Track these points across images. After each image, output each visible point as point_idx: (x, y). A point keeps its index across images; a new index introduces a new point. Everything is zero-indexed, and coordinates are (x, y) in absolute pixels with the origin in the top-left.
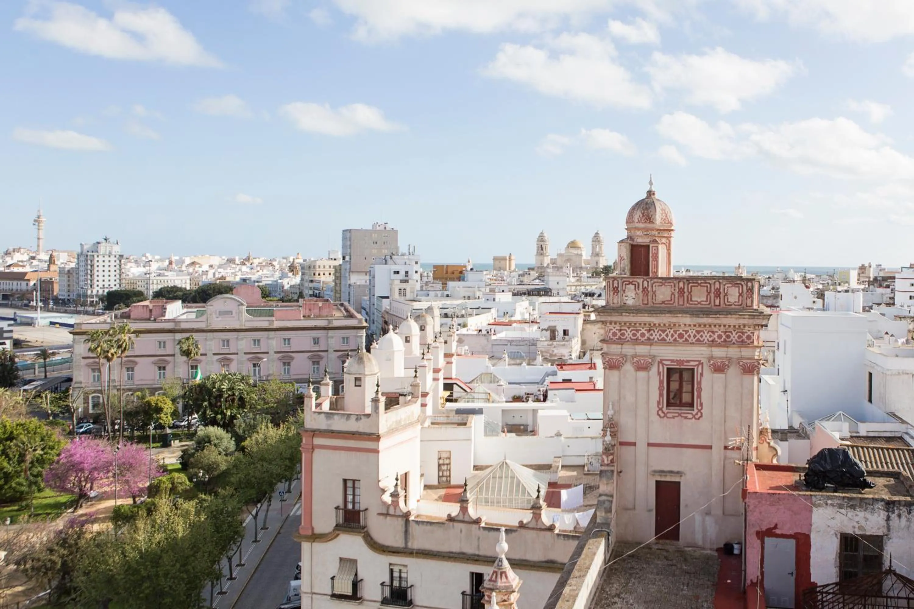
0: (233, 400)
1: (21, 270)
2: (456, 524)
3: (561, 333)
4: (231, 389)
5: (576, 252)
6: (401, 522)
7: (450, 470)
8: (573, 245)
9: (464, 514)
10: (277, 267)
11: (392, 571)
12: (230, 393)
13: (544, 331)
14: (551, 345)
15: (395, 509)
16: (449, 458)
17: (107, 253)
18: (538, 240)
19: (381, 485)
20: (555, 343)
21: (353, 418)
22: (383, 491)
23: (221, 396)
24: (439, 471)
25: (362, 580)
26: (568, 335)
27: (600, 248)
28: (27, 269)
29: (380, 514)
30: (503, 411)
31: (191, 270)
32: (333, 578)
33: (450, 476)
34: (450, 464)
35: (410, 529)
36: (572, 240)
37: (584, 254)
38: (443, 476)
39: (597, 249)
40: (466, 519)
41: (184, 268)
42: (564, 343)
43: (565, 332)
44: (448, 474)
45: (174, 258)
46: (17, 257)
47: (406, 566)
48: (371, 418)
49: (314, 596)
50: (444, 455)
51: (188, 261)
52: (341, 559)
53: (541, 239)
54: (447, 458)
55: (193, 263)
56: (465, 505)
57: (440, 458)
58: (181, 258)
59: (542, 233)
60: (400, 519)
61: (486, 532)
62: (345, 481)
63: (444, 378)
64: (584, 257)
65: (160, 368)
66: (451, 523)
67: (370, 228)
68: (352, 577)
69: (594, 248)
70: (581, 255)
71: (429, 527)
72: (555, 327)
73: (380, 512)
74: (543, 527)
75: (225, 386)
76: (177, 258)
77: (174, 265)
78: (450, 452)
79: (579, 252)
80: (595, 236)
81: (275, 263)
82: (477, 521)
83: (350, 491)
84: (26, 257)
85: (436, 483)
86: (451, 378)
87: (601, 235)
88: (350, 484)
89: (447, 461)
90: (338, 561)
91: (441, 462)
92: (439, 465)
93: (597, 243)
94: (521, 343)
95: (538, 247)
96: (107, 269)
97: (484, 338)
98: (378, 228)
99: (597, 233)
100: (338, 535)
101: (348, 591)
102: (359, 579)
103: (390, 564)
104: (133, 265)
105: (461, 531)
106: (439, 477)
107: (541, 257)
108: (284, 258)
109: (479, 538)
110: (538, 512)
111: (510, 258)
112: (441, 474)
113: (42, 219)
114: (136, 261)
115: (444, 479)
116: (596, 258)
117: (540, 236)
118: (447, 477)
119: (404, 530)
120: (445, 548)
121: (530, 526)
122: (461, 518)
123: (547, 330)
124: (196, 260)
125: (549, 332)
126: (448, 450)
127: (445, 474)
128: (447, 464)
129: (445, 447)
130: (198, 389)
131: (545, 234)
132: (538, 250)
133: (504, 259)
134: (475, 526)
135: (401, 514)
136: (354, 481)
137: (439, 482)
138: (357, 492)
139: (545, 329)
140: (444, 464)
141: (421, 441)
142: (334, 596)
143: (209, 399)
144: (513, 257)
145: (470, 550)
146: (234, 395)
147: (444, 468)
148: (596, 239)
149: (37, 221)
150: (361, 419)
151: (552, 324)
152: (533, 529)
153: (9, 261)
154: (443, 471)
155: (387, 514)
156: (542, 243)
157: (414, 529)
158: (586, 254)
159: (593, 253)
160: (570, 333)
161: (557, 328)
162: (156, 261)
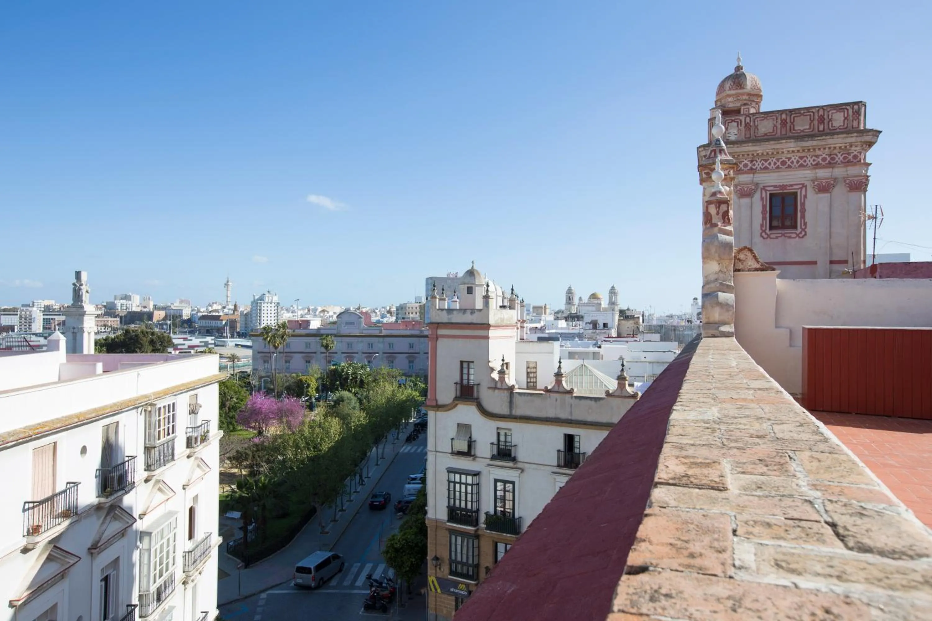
0: (356, 382)
1: (217, 314)
2: (552, 394)
3: (601, 326)
4: (354, 373)
5: (596, 302)
6: (506, 394)
7: (536, 377)
8: (594, 296)
9: (559, 386)
10: (378, 313)
11: (499, 434)
12: (354, 376)
14: (594, 333)
15: (502, 383)
16: (536, 368)
17: (270, 301)
18: (567, 293)
19: (491, 365)
20: (598, 331)
21: (468, 312)
22: (492, 370)
23: (348, 378)
24: (527, 377)
25: (475, 441)
26: (607, 327)
27: (616, 298)
28: (221, 314)
29: (489, 388)
30: (569, 353)
31: (322, 315)
32: (452, 439)
33: (536, 382)
34: (536, 372)
35: (514, 400)
36: (593, 292)
37: (602, 303)
38: (530, 382)
39: (613, 300)
40: (561, 390)
41: (317, 313)
42: (605, 331)
43: (605, 325)
44: (535, 380)
45: (311, 308)
46: (215, 307)
47: (510, 430)
48: (482, 312)
49: (438, 454)
50: (531, 365)
51: (320, 309)
52: (458, 424)
53: (570, 292)
54: (534, 368)
55: (323, 311)
56: (559, 379)
57: (528, 368)
58: (315, 307)
59: (570, 287)
60: (506, 391)
61: (578, 401)
62: (462, 362)
64: (603, 306)
65: (307, 362)
66: (548, 394)
67: (446, 276)
68: (467, 439)
69: (610, 298)
70: (600, 304)
71: (529, 398)
72: (597, 320)
73: (490, 386)
74: (627, 395)
75: (350, 372)
76: (313, 307)
77: (311, 312)
78: (536, 362)
79: (599, 302)
80: (611, 289)
81: (377, 311)
82: (571, 392)
83: (465, 371)
84: (220, 307)
85: (525, 386)
87: (616, 288)
88: (465, 365)
89: (534, 370)
90: (456, 426)
91: (529, 370)
92: (528, 373)
93: (613, 295)
94: (570, 336)
95: (567, 298)
96: (269, 312)
98: (451, 276)
99: (613, 287)
100: (456, 405)
101: (465, 449)
102: (473, 439)
103: (498, 428)
104: (286, 312)
105: (556, 400)
106: (527, 382)
107: (569, 306)
108: (383, 308)
109: (571, 405)
110: (623, 382)
111: (545, 307)
112: (529, 380)
113: (230, 283)
114: (287, 310)
115: (532, 384)
116: (612, 306)
117: (568, 290)
118: (533, 382)
119: (509, 400)
120: (543, 414)
121: (616, 394)
122: (556, 389)
123: (590, 323)
124: (325, 309)
126: (534, 361)
127: (532, 380)
128: (534, 373)
129: (532, 358)
130: (333, 373)
131: (573, 288)
132: (567, 300)
133: (541, 308)
134: (568, 396)
135: (507, 387)
136: (469, 362)
137: (528, 386)
138: (471, 371)
139: (588, 323)
140: (531, 373)
141: (516, 352)
142: (453, 453)
143: (340, 380)
144: (547, 307)
145: (564, 415)
146: (356, 378)
147: (532, 375)
148: (613, 291)
149: (227, 285)
150: (474, 312)
151: (594, 318)
152: (618, 397)
153: (210, 309)
154: (531, 378)
155: (495, 388)
156: (570, 295)
157: (517, 399)
158: (604, 304)
159: (609, 302)
160: (609, 326)
161: (599, 322)
162: (300, 310)
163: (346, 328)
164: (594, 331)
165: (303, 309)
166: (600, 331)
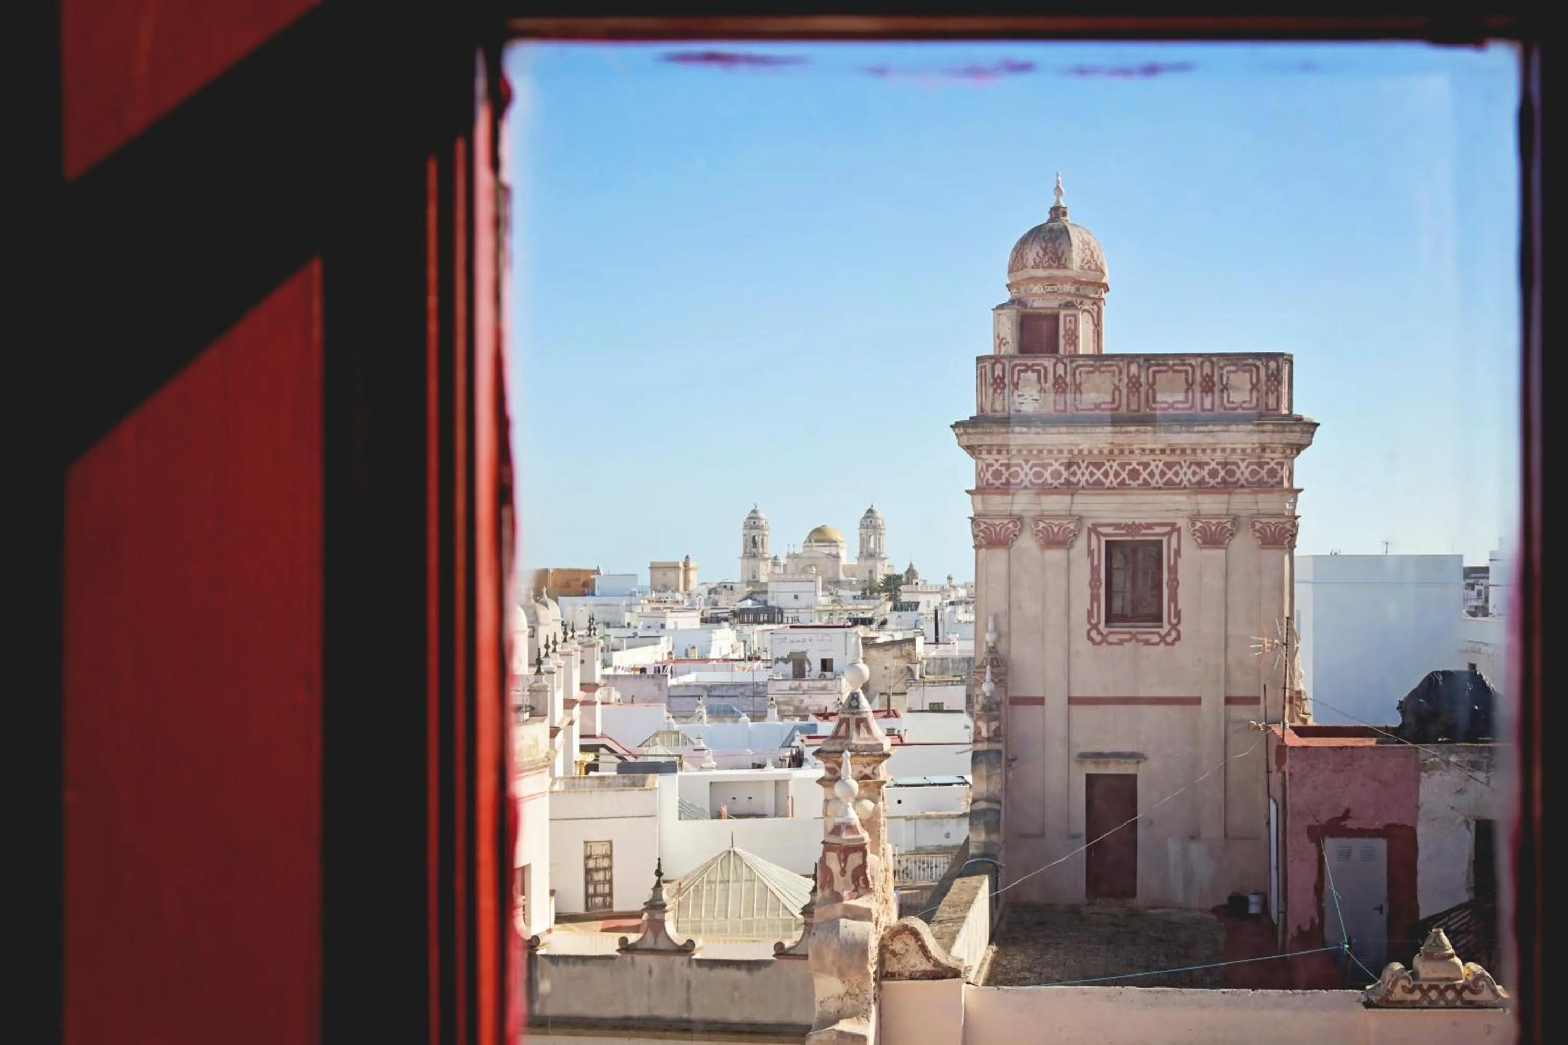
2: (638, 958)
3: (817, 666)
5: (827, 551)
7: (610, 882)
8: (819, 535)
9: (656, 936)
13: (781, 664)
14: (796, 689)
16: (609, 857)
18: (745, 527)
20: (805, 684)
24: (587, 883)
26: (831, 670)
27: (878, 542)
30: (711, 783)
33: (610, 894)
34: (610, 868)
35: (539, 975)
36: (818, 525)
37: (843, 554)
38: (596, 895)
39: (872, 545)
40: (662, 945)
42: (824, 683)
43: (826, 665)
44: (607, 890)
50: (598, 850)
53: (753, 523)
54: (604, 857)
56: (658, 916)
57: (588, 857)
59: (754, 511)
61: (705, 970)
63: (582, 736)
64: (844, 561)
66: (628, 957)
69: (864, 542)
70: (837, 557)
71: (579, 968)
72: (804, 653)
78: (610, 842)
79: (834, 551)
80: (866, 518)
82: (687, 949)
85: (580, 909)
86: (594, 736)
87: (878, 514)
89: (605, 863)
91: (591, 864)
92: (588, 871)
93: (870, 531)
94: (731, 692)
95: (746, 542)
97: (650, 681)
99: (870, 511)
105: (650, 972)
106: (587, 896)
107: (752, 562)
109: (689, 984)
111: (686, 565)
112: (591, 890)
115: (599, 900)
116: (870, 563)
117: (750, 518)
118: (604, 895)
120: (615, 1010)
121: (800, 951)
122: (649, 943)
123: (786, 661)
125: (790, 664)
126: (607, 837)
127: (600, 889)
128: (605, 869)
129: (599, 832)
131: (762, 514)
132: (746, 547)
133: (675, 567)
134: (680, 959)
137: (587, 908)
139: (782, 660)
140: (597, 870)
141: (551, 820)
144: (692, 564)
145: (669, 1010)
147: (599, 876)
148: (870, 521)
151: (798, 648)
154: (596, 884)
156: (754, 532)
157: (548, 974)
158: (848, 555)
159: (861, 553)
160: (836, 666)
161: (808, 656)
164: (797, 683)
166: (811, 684)
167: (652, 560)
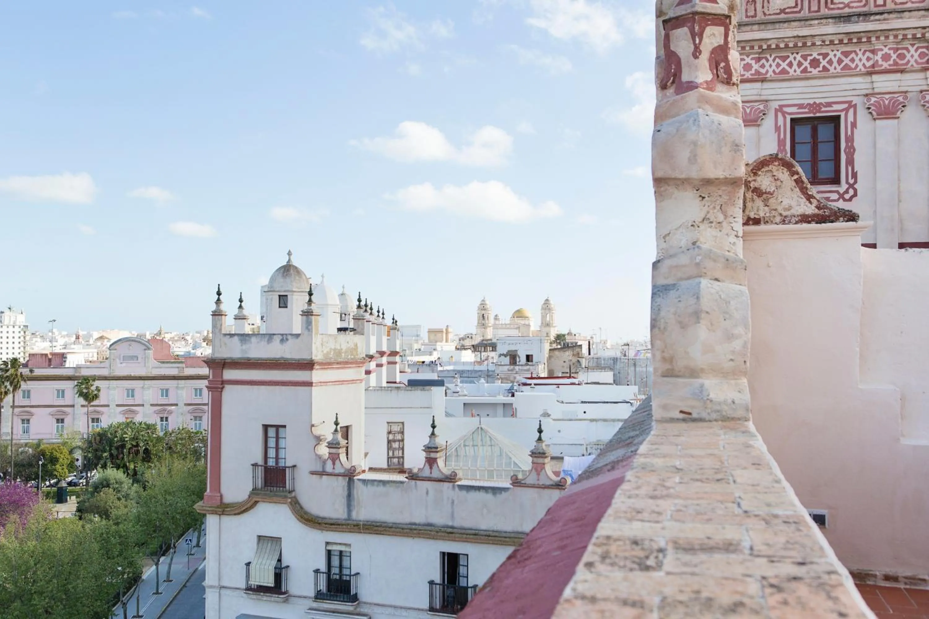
0: (137, 452)
2: (418, 482)
3: (523, 360)
4: (135, 438)
5: (523, 322)
6: (342, 482)
7: (403, 449)
8: (519, 314)
9: (431, 468)
10: (190, 341)
11: (329, 553)
12: (134, 443)
13: (503, 357)
14: (512, 370)
15: (334, 464)
16: (402, 433)
17: (12, 323)
18: (479, 309)
19: (316, 431)
20: (517, 368)
21: (278, 339)
22: (318, 439)
23: (123, 446)
24: (388, 449)
25: (288, 567)
26: (532, 361)
27: (551, 317)
29: (313, 473)
30: (464, 404)
31: (99, 344)
32: (248, 564)
33: (403, 457)
34: (403, 440)
35: (355, 492)
36: (518, 308)
37: (532, 324)
38: (394, 457)
39: (548, 319)
40: (435, 475)
41: (91, 342)
42: (528, 367)
43: (529, 358)
44: (401, 455)
45: (81, 333)
47: (349, 545)
49: (223, 591)
50: (396, 428)
51: (96, 335)
52: (260, 537)
53: (483, 307)
54: (399, 432)
55: (101, 338)
56: (433, 454)
57: (389, 433)
58: (88, 333)
59: (483, 301)
60: (340, 478)
61: (464, 493)
62: (266, 427)
63: (387, 382)
64: (532, 328)
65: (58, 421)
66: (413, 482)
68: (274, 563)
69: (543, 317)
70: (529, 325)
71: (381, 489)
72: (516, 351)
73: (314, 469)
74: (548, 483)
75: (127, 437)
76: (85, 333)
77: (81, 340)
78: (403, 423)
79: (527, 323)
80: (545, 304)
81: (189, 338)
82: (452, 478)
83: (272, 443)
85: (385, 466)
86: (395, 383)
87: (551, 302)
88: (272, 432)
89: (399, 437)
90: (255, 540)
91: (391, 437)
92: (389, 442)
93: (547, 311)
94: (473, 375)
95: (479, 317)
96: (11, 340)
97: (428, 368)
99: (547, 300)
100: (256, 502)
101: (270, 582)
102: (284, 565)
103: (327, 543)
104: (39, 339)
105: (427, 493)
106: (388, 457)
107: (482, 328)
108: (197, 332)
109: (453, 502)
110: (540, 460)
111: (447, 330)
112: (391, 454)
114: (42, 337)
115: (395, 460)
116: (547, 329)
117: (481, 304)
118: (398, 458)
119: (346, 493)
120: (404, 518)
121: (529, 481)
122: (426, 473)
123: (505, 356)
124: (105, 335)
125: (508, 357)
126: (402, 421)
127: (396, 453)
128: (399, 441)
129: (396, 416)
130: (98, 438)
131: (487, 302)
132: (479, 320)
133: (441, 331)
134: (446, 485)
135: (342, 471)
136: (278, 427)
137: (388, 465)
138: (282, 443)
139: (503, 355)
140: (395, 441)
141: (366, 408)
142: (249, 589)
143: (110, 450)
144: (450, 330)
145: (440, 519)
146: (137, 445)
147: (396, 445)
148: (547, 306)
150: (287, 339)
151: (513, 348)
152: (533, 486)
154: (394, 450)
155: (322, 473)
156: (483, 312)
157: (360, 491)
158: (535, 324)
159: (542, 323)
160: (535, 359)
161: (519, 353)
162: (63, 336)
163: (124, 365)
164: (512, 367)
165: (68, 336)
166: (520, 367)
167: (429, 328)
